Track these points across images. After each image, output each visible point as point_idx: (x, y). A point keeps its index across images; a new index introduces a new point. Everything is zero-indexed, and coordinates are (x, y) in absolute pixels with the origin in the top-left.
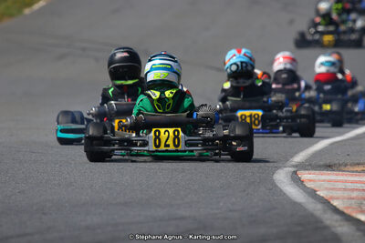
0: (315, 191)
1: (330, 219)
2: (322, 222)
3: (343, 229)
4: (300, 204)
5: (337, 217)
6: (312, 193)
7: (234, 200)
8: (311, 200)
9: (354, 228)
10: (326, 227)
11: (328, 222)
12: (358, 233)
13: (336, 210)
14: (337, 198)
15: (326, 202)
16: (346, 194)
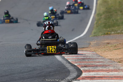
0: (64, 57)
1: (68, 65)
2: (65, 66)
3: (71, 68)
4: (60, 61)
5: (69, 65)
6: (64, 58)
7: (43, 61)
8: (63, 60)
9: (73, 68)
10: (67, 68)
11: (67, 67)
12: (75, 69)
13: (69, 63)
14: (70, 59)
15: (67, 60)
16: (72, 58)
